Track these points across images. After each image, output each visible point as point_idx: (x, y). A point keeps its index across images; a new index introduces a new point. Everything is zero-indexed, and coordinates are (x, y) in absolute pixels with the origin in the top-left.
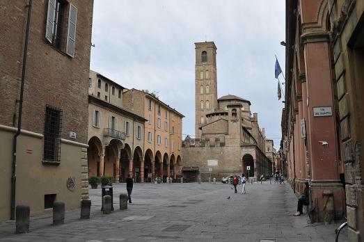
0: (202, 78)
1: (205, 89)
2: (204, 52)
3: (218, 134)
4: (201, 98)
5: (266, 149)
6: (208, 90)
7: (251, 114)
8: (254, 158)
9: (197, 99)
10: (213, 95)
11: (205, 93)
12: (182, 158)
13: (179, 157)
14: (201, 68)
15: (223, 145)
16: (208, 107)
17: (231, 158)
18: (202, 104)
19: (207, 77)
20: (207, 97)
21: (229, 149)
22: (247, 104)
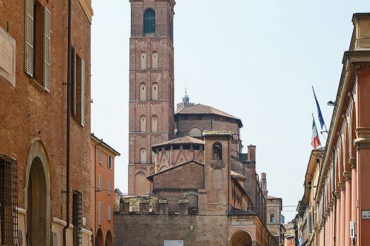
0: (143, 66)
1: (150, 91)
2: (149, 12)
3: (185, 190)
4: (142, 109)
5: (268, 216)
6: (155, 95)
7: (241, 146)
8: (254, 238)
9: (133, 111)
10: (166, 105)
11: (150, 100)
12: (113, 235)
13: (109, 233)
14: (143, 45)
15: (193, 211)
16: (155, 129)
17: (209, 237)
18: (143, 123)
19: (155, 65)
20: (154, 109)
21: (207, 220)
22: (236, 125)
